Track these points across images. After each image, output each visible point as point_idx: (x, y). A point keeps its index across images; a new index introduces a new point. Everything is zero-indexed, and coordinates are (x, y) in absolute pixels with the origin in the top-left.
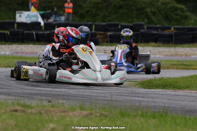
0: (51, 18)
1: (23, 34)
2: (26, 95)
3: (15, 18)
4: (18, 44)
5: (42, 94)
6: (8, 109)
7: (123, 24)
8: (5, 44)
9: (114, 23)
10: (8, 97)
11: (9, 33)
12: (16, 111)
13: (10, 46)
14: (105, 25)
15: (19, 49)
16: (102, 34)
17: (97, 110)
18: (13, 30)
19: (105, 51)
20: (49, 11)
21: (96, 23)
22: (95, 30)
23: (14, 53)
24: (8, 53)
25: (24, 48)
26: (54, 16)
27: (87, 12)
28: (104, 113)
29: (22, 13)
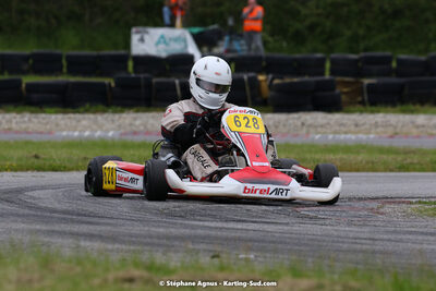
0: (220, 43)
1: (149, 84)
2: (156, 241)
3: (128, 45)
4: (137, 111)
5: (196, 237)
6: (111, 276)
7: (403, 56)
8: (104, 112)
9: (379, 53)
10: (110, 247)
11: (113, 84)
12: (131, 280)
13: (117, 116)
14: (356, 61)
15: (138, 123)
16: (348, 82)
17: (336, 277)
18: (123, 75)
19: (356, 125)
20: (215, 26)
21: (333, 56)
22: (333, 72)
23: (125, 134)
24: (111, 134)
25: (151, 121)
26: (227, 38)
27: (312, 28)
28: (353, 283)
29: (147, 33)
